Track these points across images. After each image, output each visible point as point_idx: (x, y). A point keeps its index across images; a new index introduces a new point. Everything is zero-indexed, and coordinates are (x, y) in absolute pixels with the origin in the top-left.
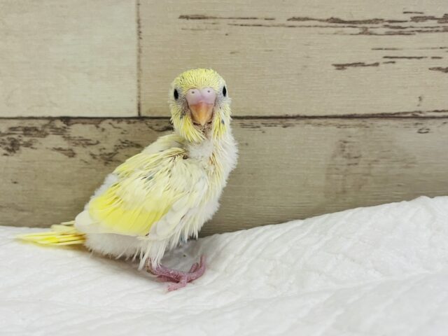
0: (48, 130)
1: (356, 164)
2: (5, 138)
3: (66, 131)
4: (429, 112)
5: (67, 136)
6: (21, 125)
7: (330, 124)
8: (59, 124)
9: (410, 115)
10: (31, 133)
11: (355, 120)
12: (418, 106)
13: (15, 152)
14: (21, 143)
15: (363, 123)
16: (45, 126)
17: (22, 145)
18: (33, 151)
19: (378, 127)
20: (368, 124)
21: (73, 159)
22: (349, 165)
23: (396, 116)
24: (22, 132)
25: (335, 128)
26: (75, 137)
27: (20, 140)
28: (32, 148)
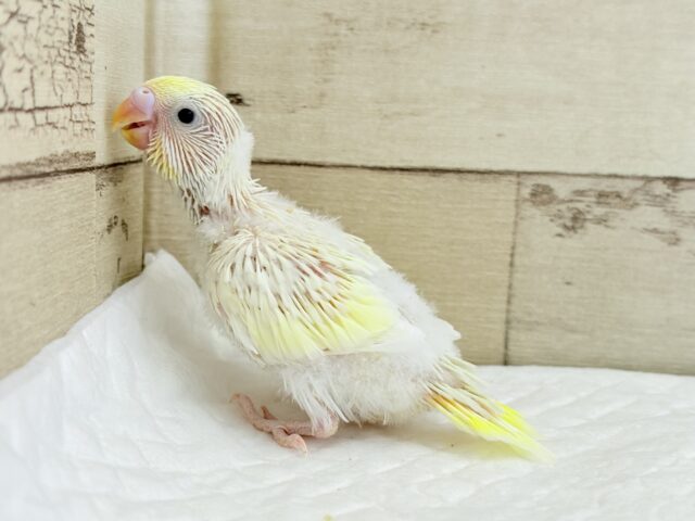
0: (639, 197)
2: (563, 207)
3: (670, 202)
5: (670, 209)
6: (594, 188)
8: (661, 189)
10: (609, 200)
13: (576, 232)
14: (589, 216)
16: (635, 190)
17: (590, 220)
18: (608, 232)
21: (675, 248)
24: (594, 199)
26: (683, 212)
27: (588, 212)
28: (607, 226)
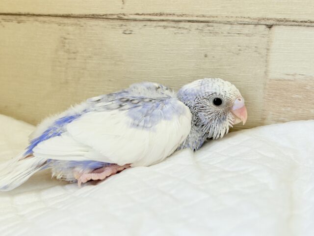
1: (75, 59)
4: (131, 14)
7: (53, 22)
9: (115, 17)
11: (72, 19)
12: (122, 8)
15: (78, 23)
19: (90, 26)
20: (82, 24)
22: (69, 59)
23: (104, 17)
25: (57, 25)
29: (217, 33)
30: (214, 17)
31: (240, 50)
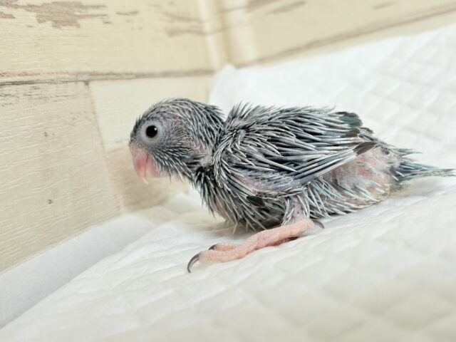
29: (46, 97)
30: (36, 75)
31: (74, 119)
